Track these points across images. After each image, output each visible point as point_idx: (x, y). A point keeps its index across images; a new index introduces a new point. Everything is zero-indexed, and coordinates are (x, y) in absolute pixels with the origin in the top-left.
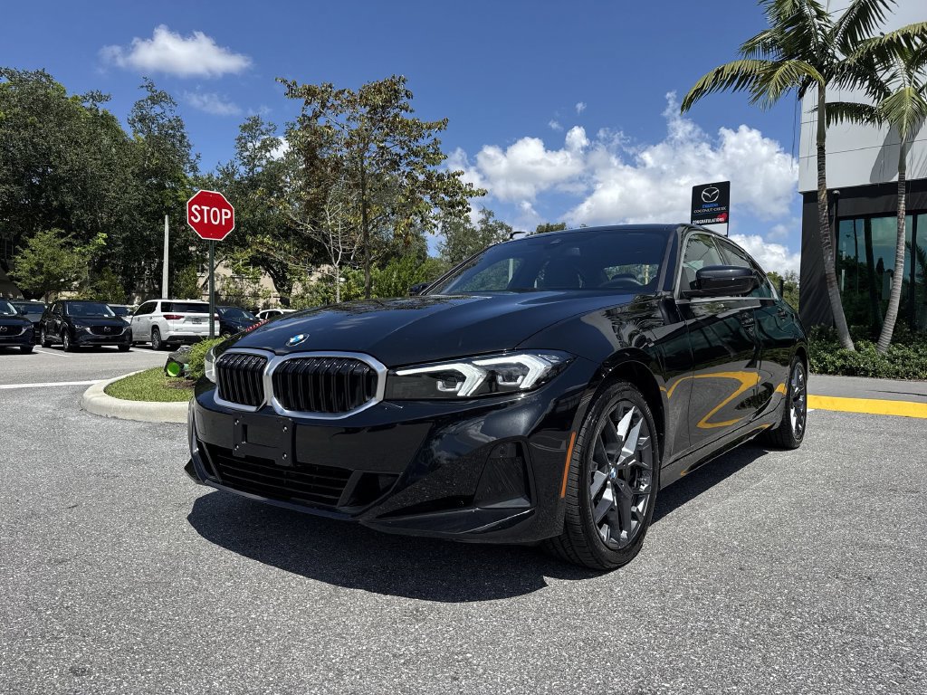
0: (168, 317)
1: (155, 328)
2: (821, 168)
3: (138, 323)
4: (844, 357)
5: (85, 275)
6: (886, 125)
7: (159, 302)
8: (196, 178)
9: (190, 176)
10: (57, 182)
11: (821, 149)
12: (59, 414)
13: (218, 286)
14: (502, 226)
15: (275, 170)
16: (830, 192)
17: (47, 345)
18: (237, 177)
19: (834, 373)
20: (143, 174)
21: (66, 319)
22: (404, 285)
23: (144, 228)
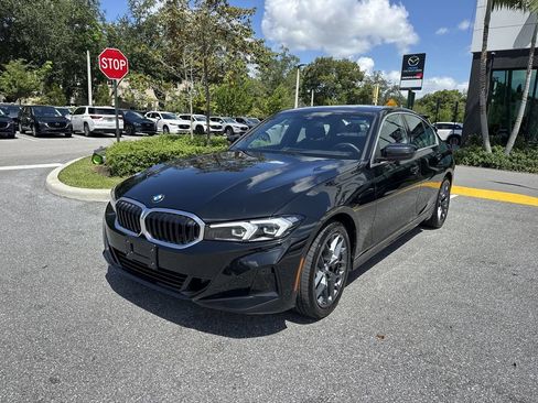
0: (93, 117)
1: (86, 123)
2: (485, 39)
3: (75, 120)
4: (483, 156)
5: (41, 88)
6: (528, 14)
7: (87, 107)
8: (104, 25)
9: (101, 23)
10: (19, 27)
11: (486, 27)
12: (34, 194)
13: (120, 92)
14: (293, 58)
15: (153, 21)
16: (489, 53)
17: (23, 132)
18: (130, 25)
19: (477, 166)
20: (71, 23)
21: (32, 117)
22: (233, 96)
23: (75, 58)
